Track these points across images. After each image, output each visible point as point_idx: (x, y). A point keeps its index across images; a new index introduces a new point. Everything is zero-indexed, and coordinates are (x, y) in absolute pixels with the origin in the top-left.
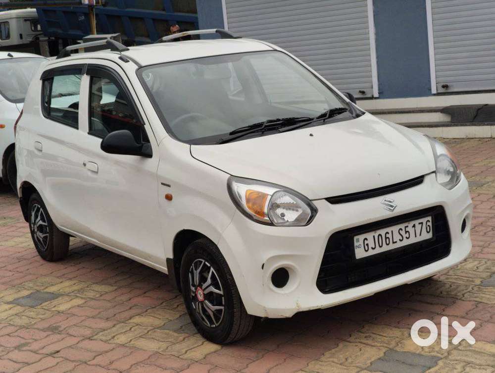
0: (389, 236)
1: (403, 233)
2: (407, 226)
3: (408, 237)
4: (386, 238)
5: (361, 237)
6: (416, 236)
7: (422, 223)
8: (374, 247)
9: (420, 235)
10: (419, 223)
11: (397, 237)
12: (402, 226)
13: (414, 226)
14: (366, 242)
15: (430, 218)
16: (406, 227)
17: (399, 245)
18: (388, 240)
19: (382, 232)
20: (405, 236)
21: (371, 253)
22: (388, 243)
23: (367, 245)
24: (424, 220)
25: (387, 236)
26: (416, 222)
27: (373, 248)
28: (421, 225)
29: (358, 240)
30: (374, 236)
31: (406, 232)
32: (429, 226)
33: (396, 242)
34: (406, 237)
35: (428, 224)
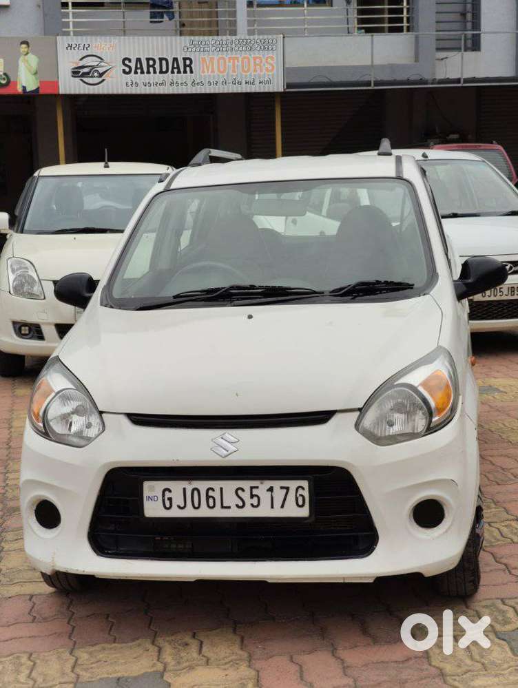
0: (216, 494)
1: (246, 495)
2: (257, 487)
3: (256, 504)
4: (208, 497)
5: (159, 486)
6: (272, 507)
7: (288, 489)
8: (182, 505)
9: (282, 506)
10: (282, 488)
11: (231, 500)
12: (245, 485)
13: (271, 489)
14: (168, 495)
15: (305, 484)
16: (252, 488)
17: (234, 513)
18: (211, 501)
19: (203, 485)
20: (248, 501)
21: (175, 513)
22: (211, 504)
23: (170, 499)
24: (293, 484)
25: (211, 493)
26: (276, 484)
27: (179, 507)
28: (285, 491)
29: (152, 489)
30: (184, 489)
31: (252, 496)
32: (301, 495)
33: (229, 507)
34: (252, 505)
35: (300, 491)
